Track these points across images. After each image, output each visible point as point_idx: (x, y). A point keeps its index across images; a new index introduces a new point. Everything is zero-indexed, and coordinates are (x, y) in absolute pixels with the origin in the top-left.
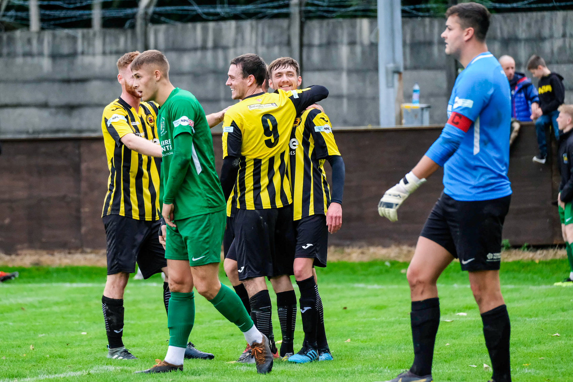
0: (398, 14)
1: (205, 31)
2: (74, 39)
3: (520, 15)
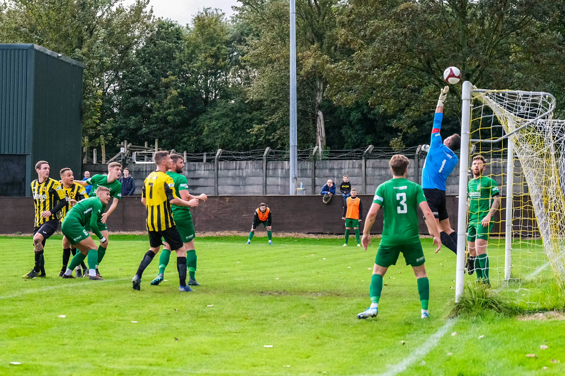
0: (296, 160)
1: (236, 164)
2: (195, 165)
3: (335, 161)
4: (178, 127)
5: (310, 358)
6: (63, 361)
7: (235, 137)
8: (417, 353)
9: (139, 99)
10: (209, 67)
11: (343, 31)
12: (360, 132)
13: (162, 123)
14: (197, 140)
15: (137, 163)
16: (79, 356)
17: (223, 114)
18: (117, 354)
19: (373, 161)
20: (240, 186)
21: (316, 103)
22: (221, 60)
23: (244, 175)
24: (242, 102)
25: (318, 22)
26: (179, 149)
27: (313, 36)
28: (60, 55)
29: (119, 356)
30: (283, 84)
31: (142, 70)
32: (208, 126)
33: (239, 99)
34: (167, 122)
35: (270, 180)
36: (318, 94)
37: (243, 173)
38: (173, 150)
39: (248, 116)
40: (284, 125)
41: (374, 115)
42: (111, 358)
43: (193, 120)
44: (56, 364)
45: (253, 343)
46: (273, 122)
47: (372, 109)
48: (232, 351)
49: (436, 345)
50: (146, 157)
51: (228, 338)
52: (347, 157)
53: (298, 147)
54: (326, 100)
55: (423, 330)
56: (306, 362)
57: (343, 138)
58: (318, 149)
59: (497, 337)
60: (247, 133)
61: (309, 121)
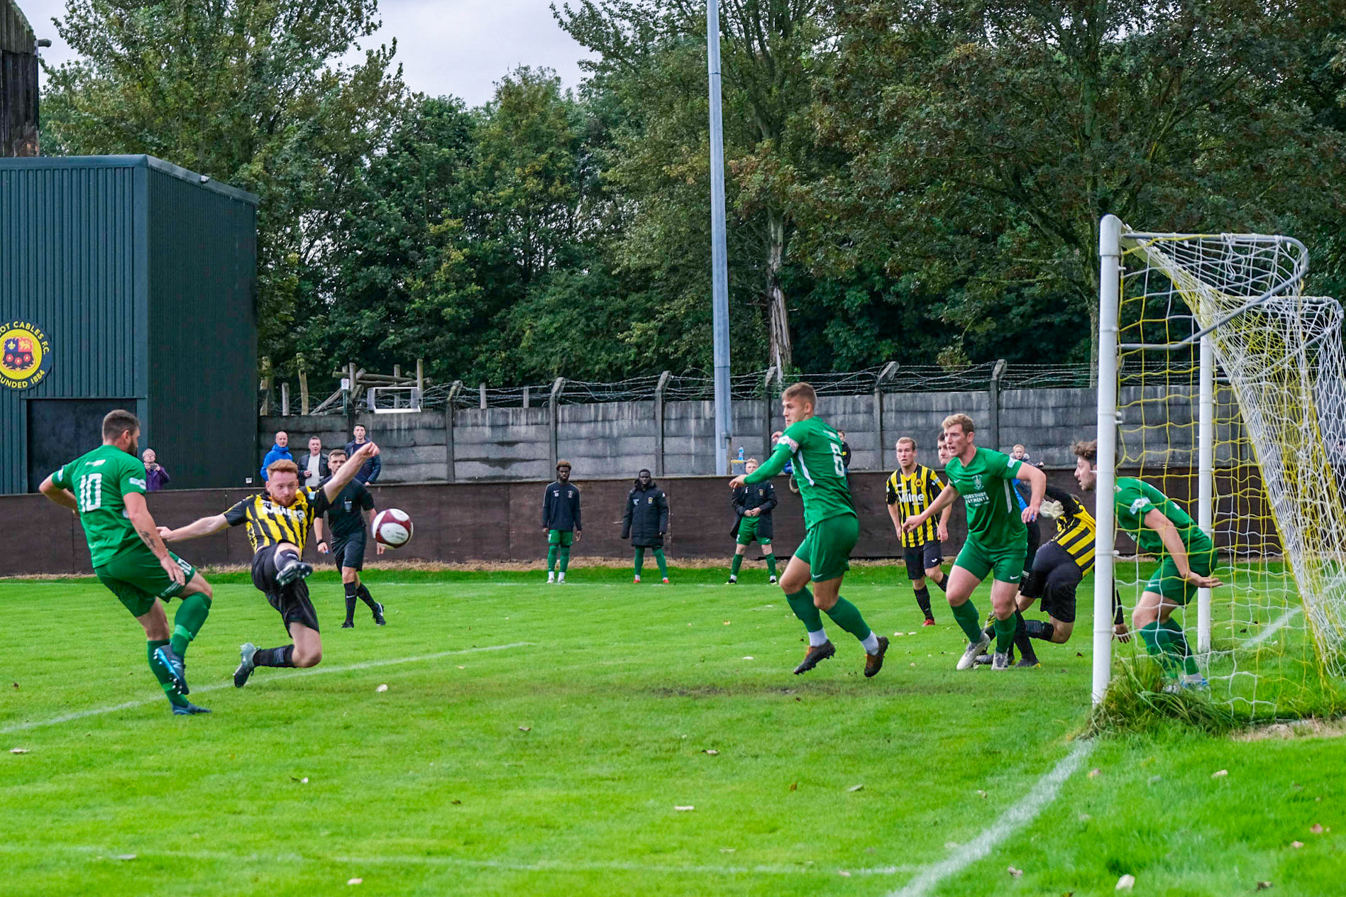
0: (729, 397)
1: (597, 409)
2: (507, 414)
4: (466, 331)
5: (778, 833)
6: (238, 848)
7: (592, 351)
8: (1011, 817)
9: (380, 274)
10: (532, 197)
11: (826, 110)
12: (867, 333)
13: (430, 324)
14: (508, 359)
15: (378, 411)
16: (271, 836)
17: (565, 300)
18: (355, 830)
19: (898, 396)
20: (605, 457)
21: (769, 271)
22: (557, 182)
23: (615, 433)
24: (607, 272)
25: (769, 91)
26: (470, 379)
27: (759, 124)
28: (204, 178)
29: (359, 835)
30: (695, 231)
31: (385, 208)
32: (532, 327)
33: (598, 266)
34: (440, 321)
35: (672, 444)
36: (773, 250)
37: (611, 428)
38: (457, 382)
39: (621, 303)
40: (699, 321)
41: (898, 294)
42: (341, 840)
43: (499, 314)
44: (223, 855)
45: (652, 801)
46: (674, 317)
47: (894, 282)
48: (606, 819)
49: (1053, 798)
50: (397, 399)
51: (595, 792)
52: (840, 388)
53: (732, 370)
54: (791, 265)
55: (1022, 765)
56: (769, 841)
57: (829, 347)
58: (776, 373)
59: (1188, 779)
60: (618, 340)
61: (754, 311)
